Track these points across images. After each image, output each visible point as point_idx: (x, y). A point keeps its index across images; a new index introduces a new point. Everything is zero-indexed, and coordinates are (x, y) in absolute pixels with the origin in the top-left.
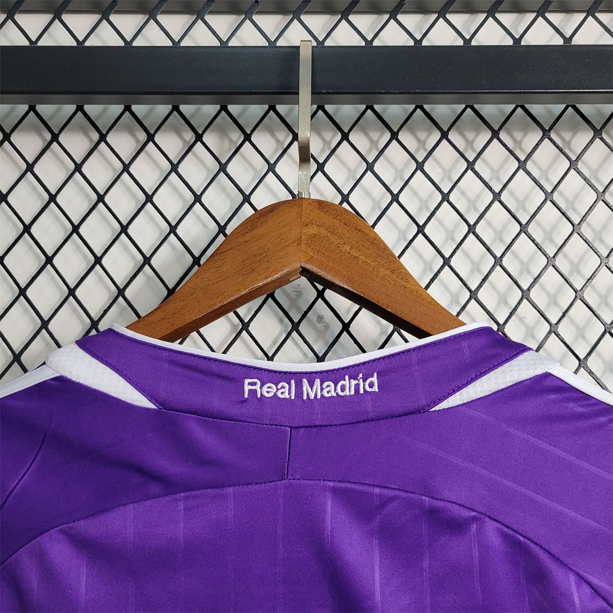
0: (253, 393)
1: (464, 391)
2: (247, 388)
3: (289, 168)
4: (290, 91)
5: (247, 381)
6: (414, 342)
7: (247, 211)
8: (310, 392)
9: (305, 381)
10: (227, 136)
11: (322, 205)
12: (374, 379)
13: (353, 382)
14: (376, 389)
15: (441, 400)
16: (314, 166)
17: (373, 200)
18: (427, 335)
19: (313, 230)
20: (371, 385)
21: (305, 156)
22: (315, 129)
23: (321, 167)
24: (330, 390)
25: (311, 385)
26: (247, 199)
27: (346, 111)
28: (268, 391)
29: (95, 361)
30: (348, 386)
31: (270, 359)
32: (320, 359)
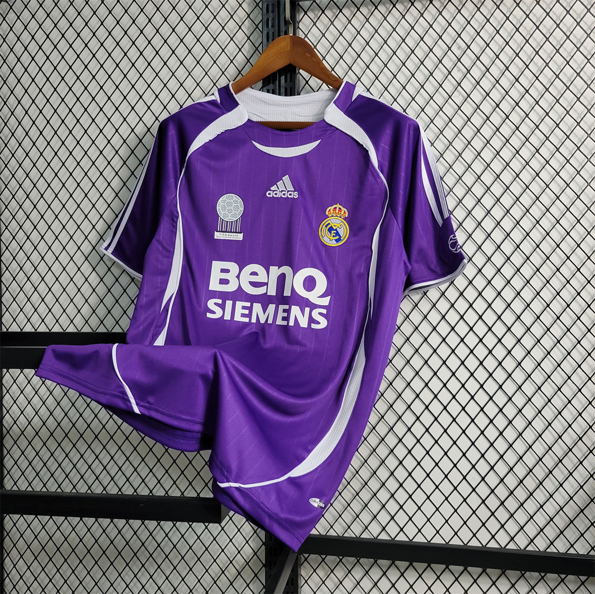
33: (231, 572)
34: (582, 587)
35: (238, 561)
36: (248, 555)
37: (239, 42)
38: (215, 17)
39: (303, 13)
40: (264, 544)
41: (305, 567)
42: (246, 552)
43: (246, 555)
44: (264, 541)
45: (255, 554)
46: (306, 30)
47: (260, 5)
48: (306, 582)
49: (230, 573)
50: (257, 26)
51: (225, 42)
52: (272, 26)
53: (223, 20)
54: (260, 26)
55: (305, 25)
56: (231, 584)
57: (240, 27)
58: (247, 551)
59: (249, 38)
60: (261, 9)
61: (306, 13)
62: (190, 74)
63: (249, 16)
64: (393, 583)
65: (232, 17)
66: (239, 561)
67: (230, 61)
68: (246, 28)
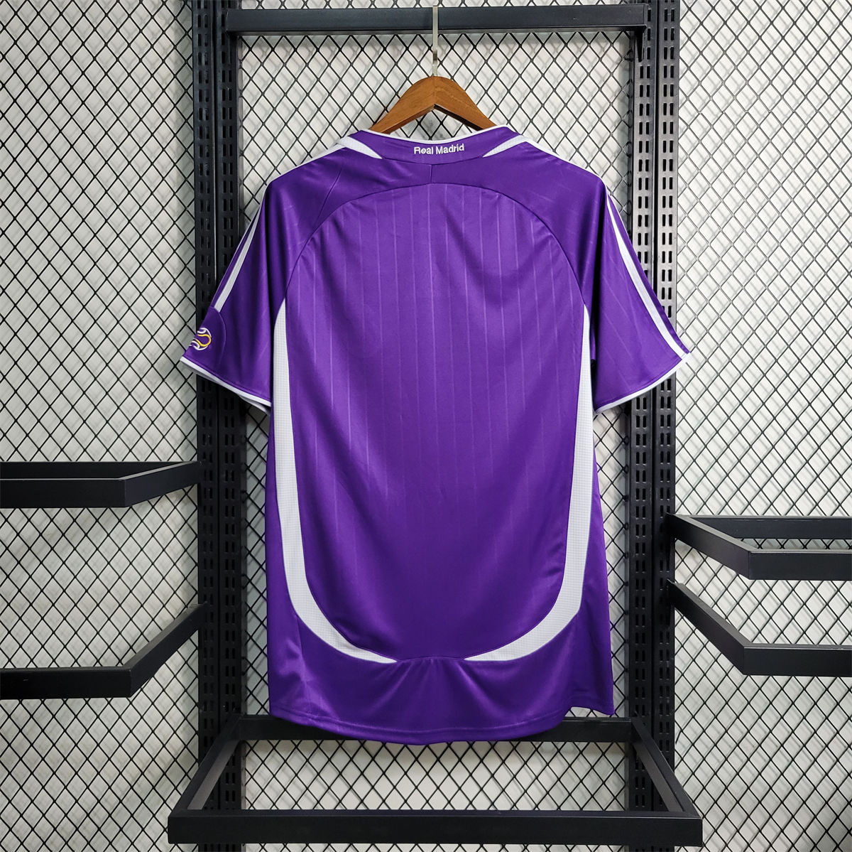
0: (417, 152)
1: (495, 149)
2: (415, 151)
3: (427, 64)
4: (429, 28)
5: (415, 148)
6: (475, 132)
7: (408, 85)
8: (439, 151)
9: (437, 147)
10: (396, 48)
11: (442, 79)
12: (463, 146)
13: (455, 147)
14: (463, 149)
15: (486, 153)
16: (438, 62)
17: (466, 79)
18: (481, 129)
19: (439, 89)
20: (461, 148)
21: (435, 58)
22: (439, 44)
23: (441, 63)
24: (446, 150)
25: (439, 148)
26: (408, 79)
27: (453, 36)
28: (423, 151)
29: (357, 142)
30: (453, 149)
31: (409, 137)
32: (430, 138)
33: (154, 772)
34: (581, 757)
35: (163, 759)
36: (177, 749)
37: (163, 79)
38: (129, 45)
39: (247, 49)
40: (196, 733)
41: (250, 759)
42: (174, 745)
43: (174, 749)
44: (197, 729)
45: (186, 746)
46: (251, 71)
47: (190, 33)
48: (252, 777)
49: (152, 774)
50: (186, 62)
51: (143, 77)
52: (206, 63)
53: (141, 50)
54: (190, 62)
55: (251, 65)
56: (154, 788)
57: (163, 61)
58: (176, 745)
59: (175, 76)
60: (192, 39)
61: (250, 50)
62: (95, 118)
63: (175, 47)
64: (362, 770)
65: (152, 46)
66: (165, 758)
67: (150, 105)
68: (172, 61)
